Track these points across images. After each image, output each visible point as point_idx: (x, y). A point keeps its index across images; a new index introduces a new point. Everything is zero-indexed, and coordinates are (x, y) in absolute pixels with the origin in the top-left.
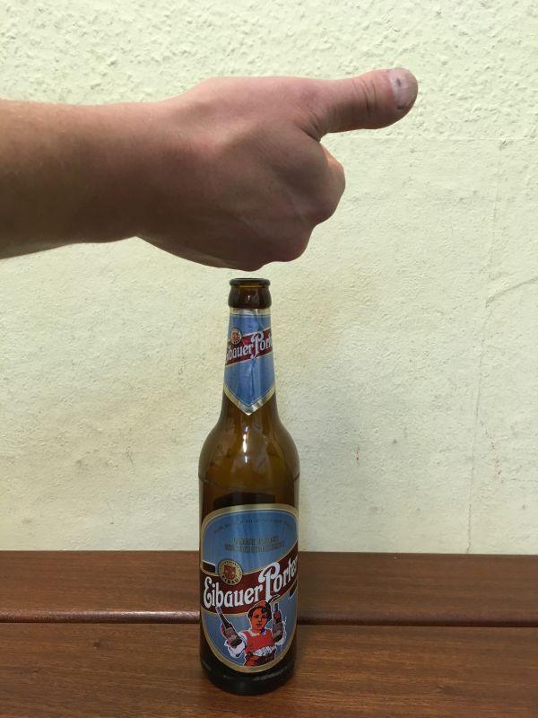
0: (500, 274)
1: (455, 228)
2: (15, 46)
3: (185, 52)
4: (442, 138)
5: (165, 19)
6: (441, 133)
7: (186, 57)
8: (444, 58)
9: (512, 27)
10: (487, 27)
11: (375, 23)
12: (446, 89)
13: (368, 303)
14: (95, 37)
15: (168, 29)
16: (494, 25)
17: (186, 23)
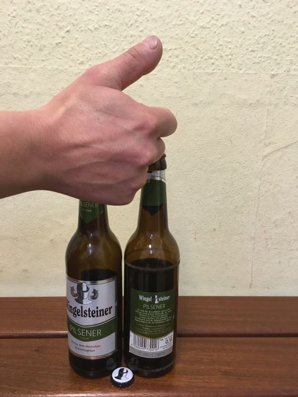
0: (270, 143)
1: (248, 119)
2: (16, 21)
3: (106, 25)
4: (241, 72)
5: (95, 7)
6: (241, 69)
7: (107, 28)
8: (243, 29)
9: (279, 13)
10: (265, 13)
11: (207, 10)
12: (243, 46)
13: (202, 159)
14: (58, 17)
15: (97, 13)
16: (269, 12)
17: (106, 10)
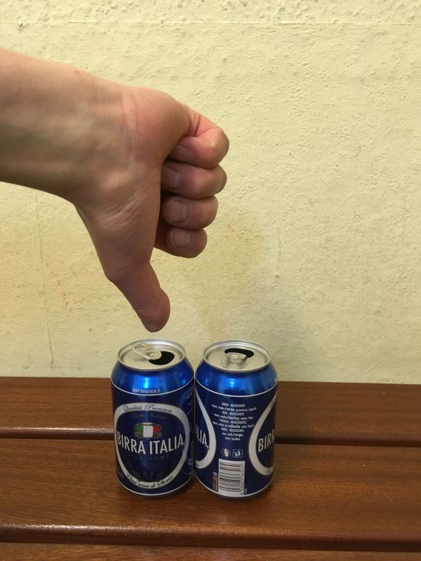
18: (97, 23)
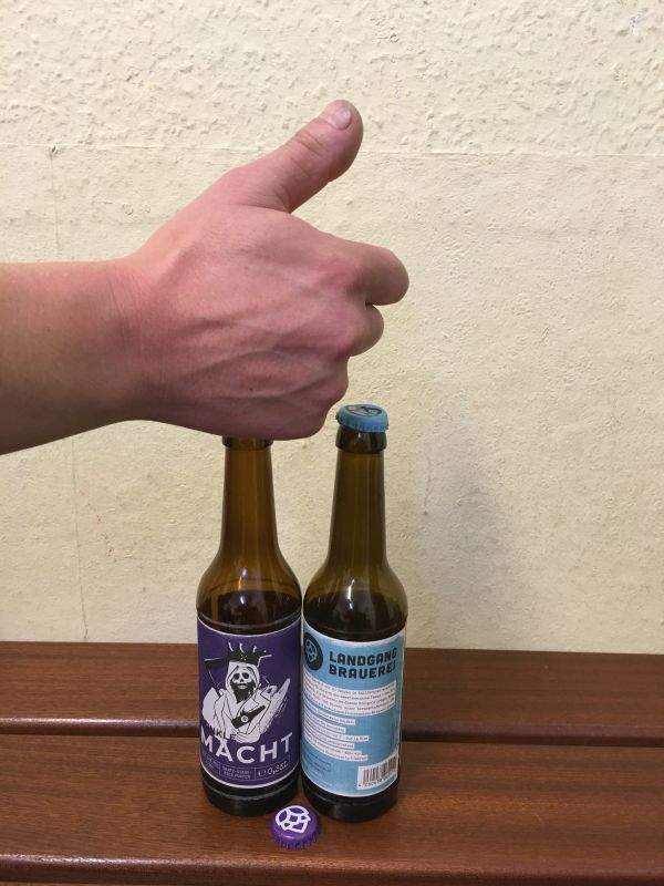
18: (164, 148)
